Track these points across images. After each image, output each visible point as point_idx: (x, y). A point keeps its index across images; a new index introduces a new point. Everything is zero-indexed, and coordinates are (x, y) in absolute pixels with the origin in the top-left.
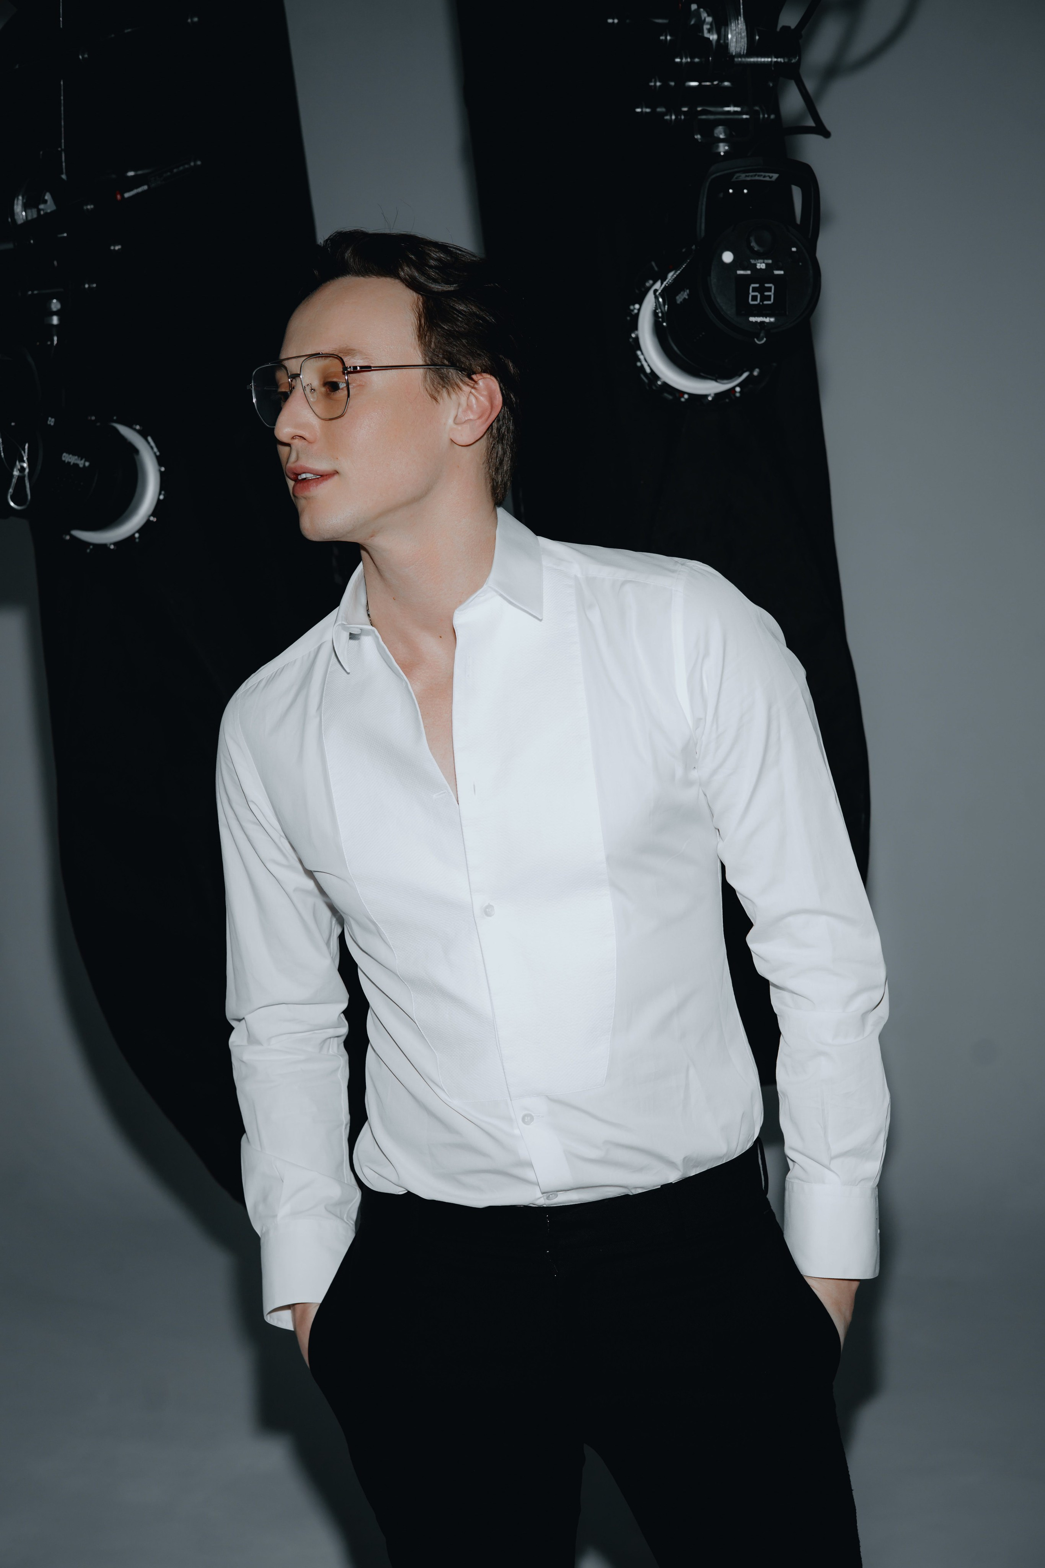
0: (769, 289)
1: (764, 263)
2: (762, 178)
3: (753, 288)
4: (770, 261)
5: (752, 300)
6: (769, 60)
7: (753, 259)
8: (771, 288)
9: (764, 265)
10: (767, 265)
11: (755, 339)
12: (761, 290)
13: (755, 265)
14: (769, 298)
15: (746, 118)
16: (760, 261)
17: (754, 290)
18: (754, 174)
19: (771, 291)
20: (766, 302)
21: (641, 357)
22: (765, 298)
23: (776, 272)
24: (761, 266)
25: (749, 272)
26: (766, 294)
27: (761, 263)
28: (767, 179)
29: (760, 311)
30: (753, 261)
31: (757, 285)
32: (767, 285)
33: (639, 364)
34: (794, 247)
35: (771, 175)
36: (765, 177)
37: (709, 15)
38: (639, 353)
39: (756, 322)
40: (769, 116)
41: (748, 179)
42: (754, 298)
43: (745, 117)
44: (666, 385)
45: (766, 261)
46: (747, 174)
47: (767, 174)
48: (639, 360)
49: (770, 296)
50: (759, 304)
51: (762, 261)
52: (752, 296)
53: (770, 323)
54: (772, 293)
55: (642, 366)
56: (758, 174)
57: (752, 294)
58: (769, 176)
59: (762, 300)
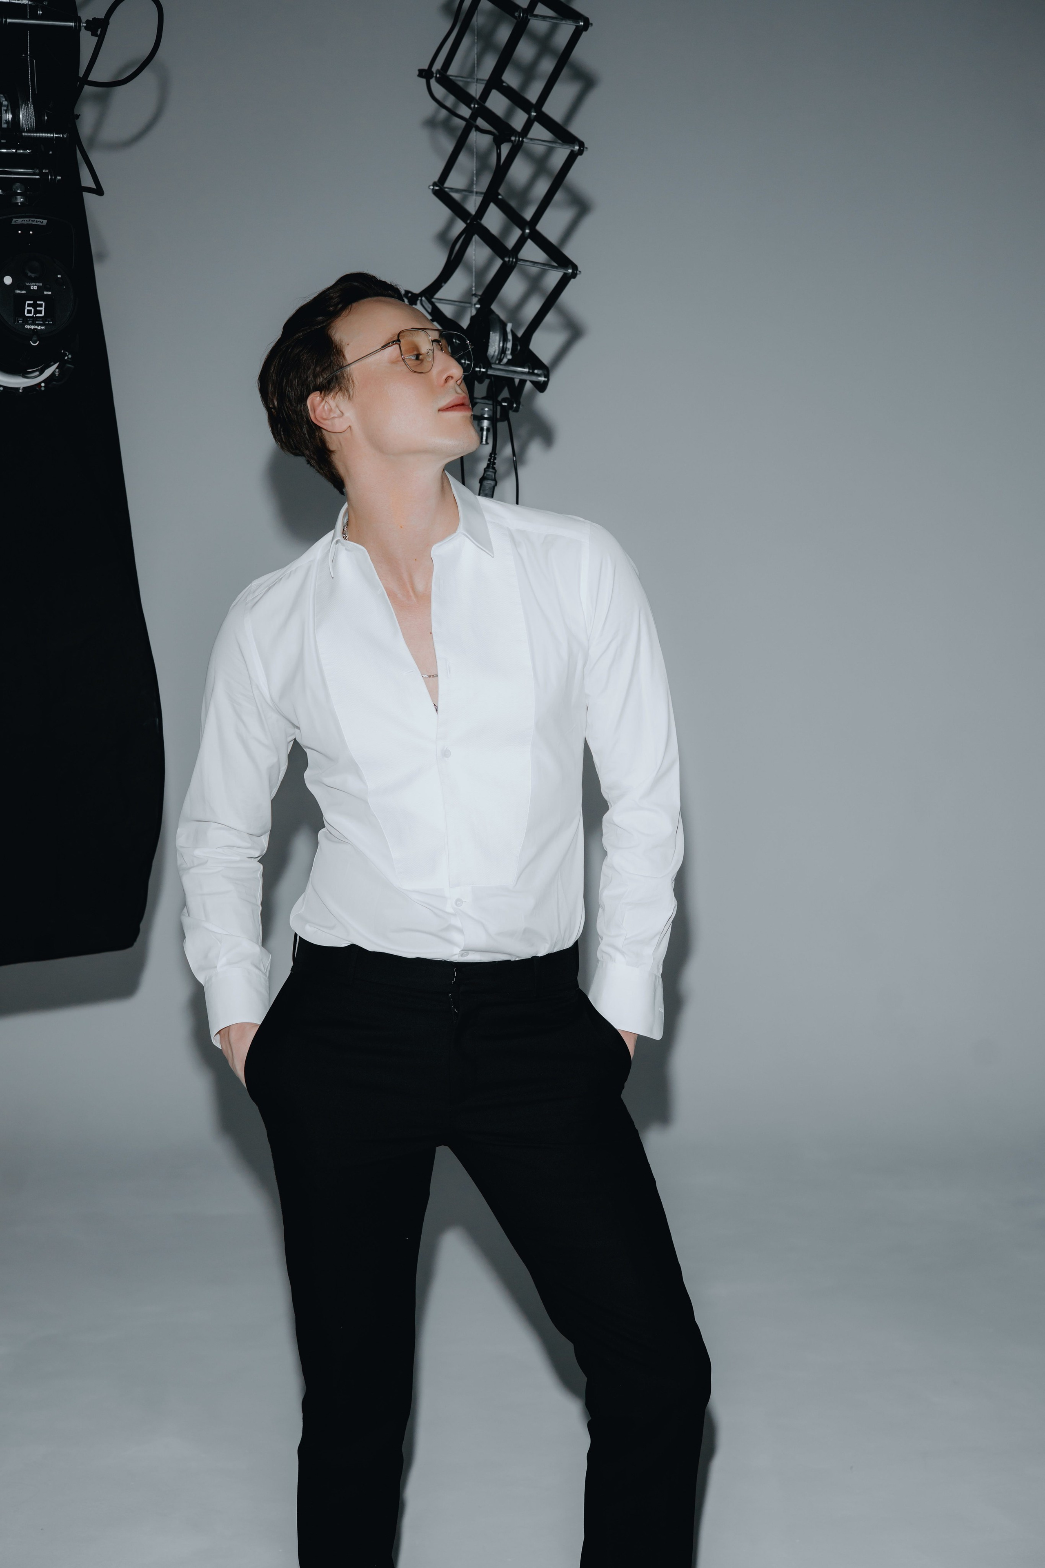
0: (41, 306)
1: (36, 285)
4: (41, 284)
5: (27, 313)
6: (52, 135)
7: (27, 282)
8: (42, 304)
9: (36, 287)
10: (38, 286)
11: (30, 342)
12: (35, 306)
13: (30, 286)
14: (40, 312)
15: (39, 178)
16: (32, 284)
17: (29, 305)
18: (29, 219)
19: (42, 307)
20: (37, 315)
23: (46, 293)
24: (34, 287)
25: (24, 292)
26: (38, 309)
27: (34, 285)
28: (39, 223)
29: (34, 320)
30: (27, 284)
31: (32, 302)
32: (38, 302)
34: (59, 274)
35: (41, 220)
36: (37, 222)
37: (6, 100)
39: (30, 329)
40: (56, 177)
41: (26, 223)
42: (29, 312)
43: (34, 177)
45: (37, 284)
46: (23, 219)
47: (38, 220)
49: (41, 310)
50: (33, 316)
52: (28, 310)
53: (41, 330)
54: (43, 309)
56: (31, 219)
57: (27, 308)
59: (35, 313)
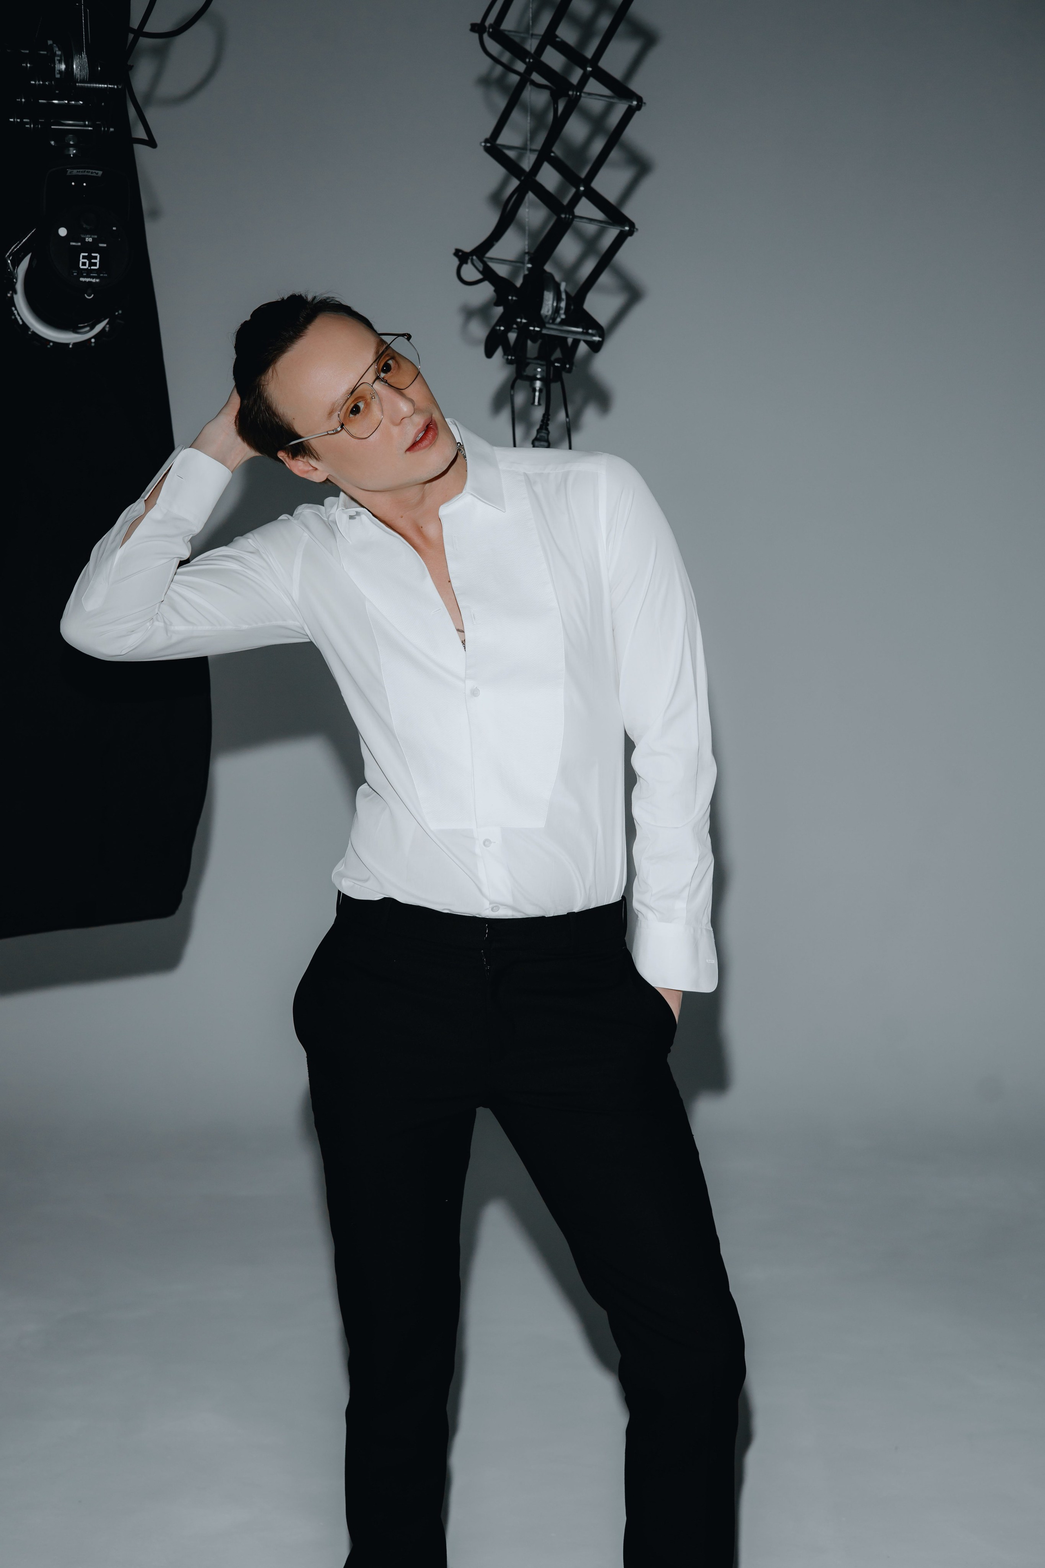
0: (95, 258)
1: (91, 237)
2: (90, 174)
3: (83, 256)
4: (96, 237)
5: (82, 265)
7: (83, 234)
8: (96, 257)
9: (91, 239)
10: (93, 239)
11: (86, 295)
12: (89, 258)
13: (85, 239)
14: (95, 264)
15: (91, 130)
16: (88, 236)
17: (84, 257)
18: (84, 170)
19: (96, 259)
20: (92, 268)
21: (15, 312)
22: (91, 264)
23: (101, 245)
24: (89, 239)
25: (79, 244)
26: (93, 261)
27: (89, 238)
28: (94, 175)
29: (87, 273)
30: (83, 236)
31: (86, 254)
32: (93, 254)
33: (13, 317)
34: (114, 227)
35: (97, 172)
36: (92, 173)
37: (59, 50)
38: (13, 309)
39: (85, 282)
40: (109, 129)
41: (80, 174)
42: (84, 264)
43: (90, 128)
44: (34, 333)
45: (93, 236)
46: (79, 170)
47: (94, 171)
48: (14, 314)
49: (96, 263)
50: (88, 268)
51: (90, 236)
52: (83, 262)
53: (95, 283)
54: (97, 261)
55: (16, 319)
56: (87, 170)
57: (82, 260)
58: (95, 172)
59: (90, 266)
